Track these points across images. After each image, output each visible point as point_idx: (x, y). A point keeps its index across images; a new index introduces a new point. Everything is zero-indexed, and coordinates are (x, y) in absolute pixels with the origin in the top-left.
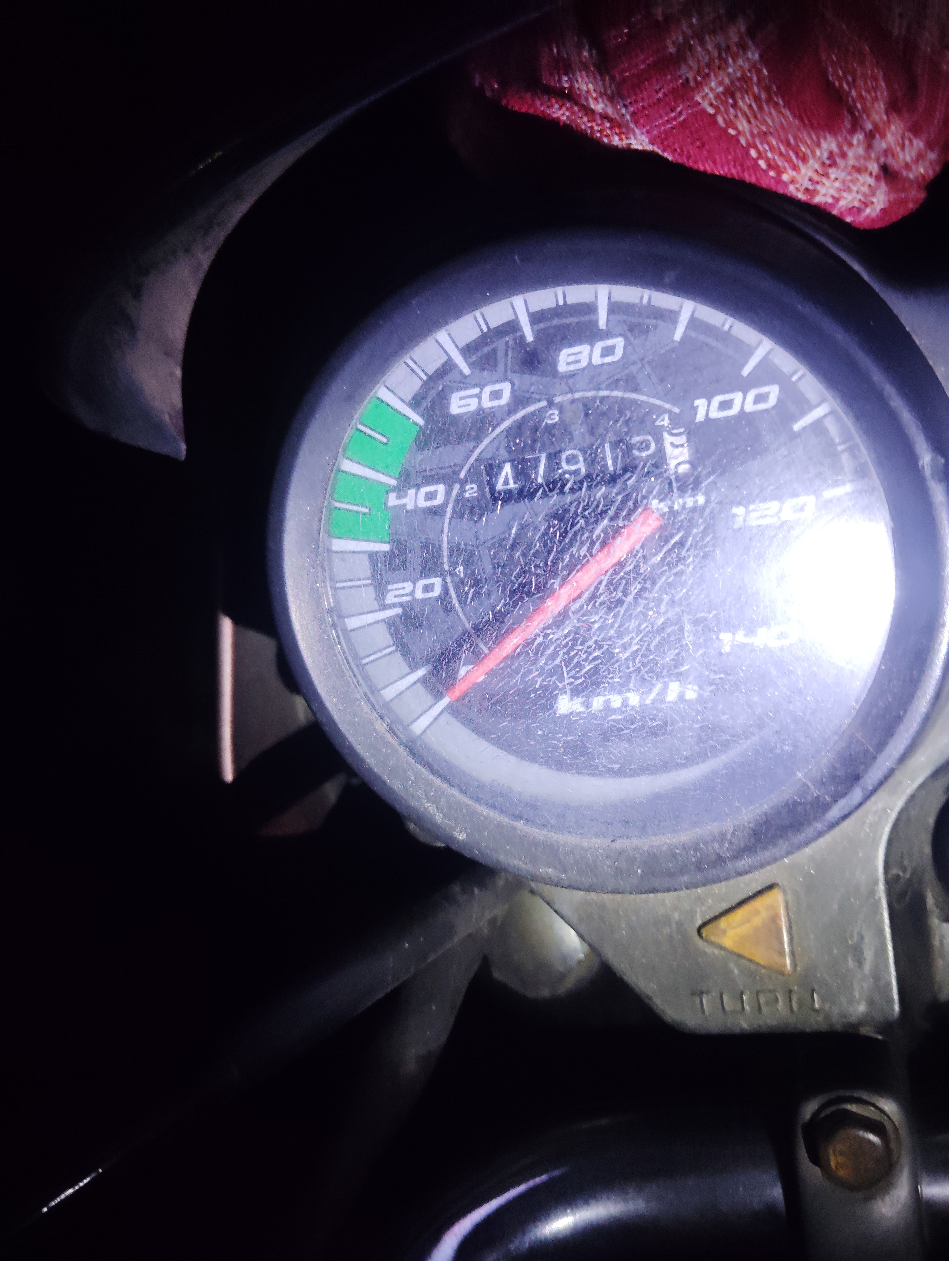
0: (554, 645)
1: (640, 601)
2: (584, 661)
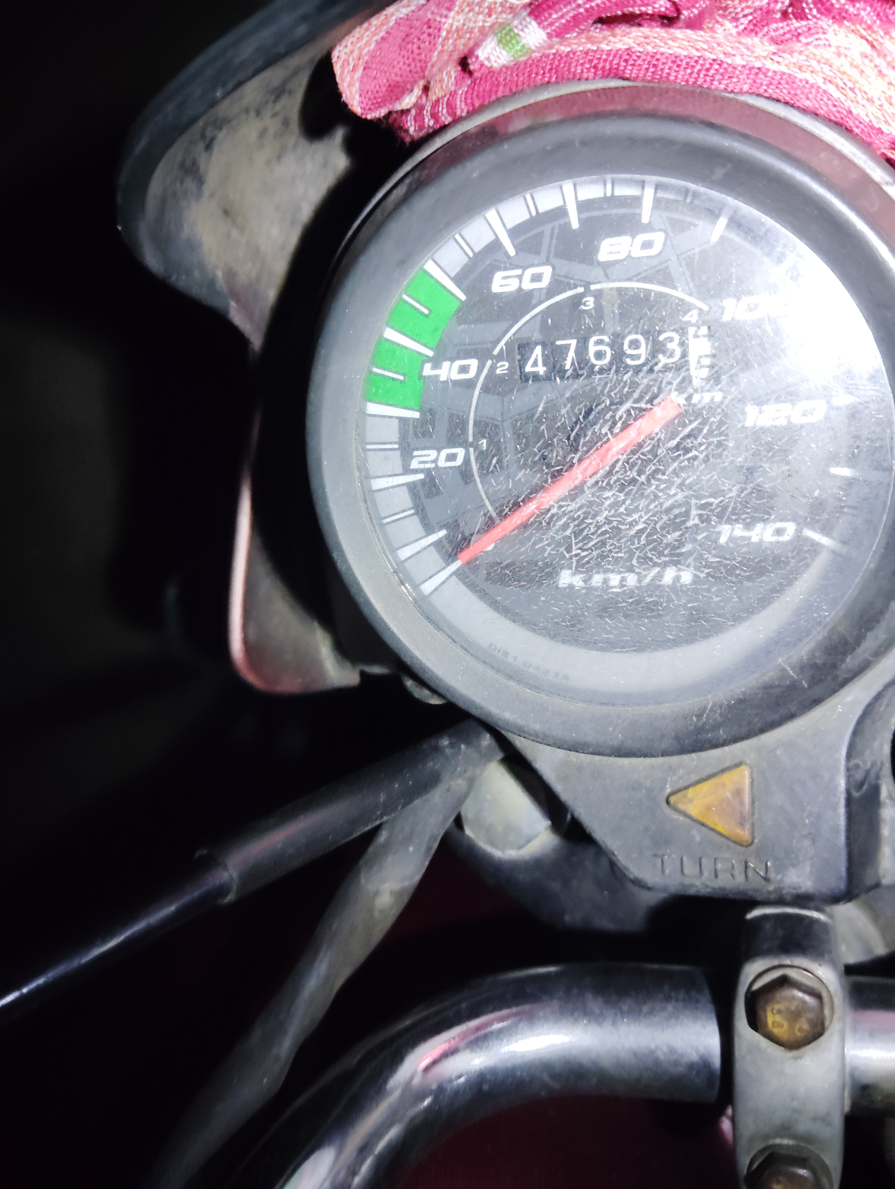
0: (566, 517)
1: (653, 481)
2: (593, 534)
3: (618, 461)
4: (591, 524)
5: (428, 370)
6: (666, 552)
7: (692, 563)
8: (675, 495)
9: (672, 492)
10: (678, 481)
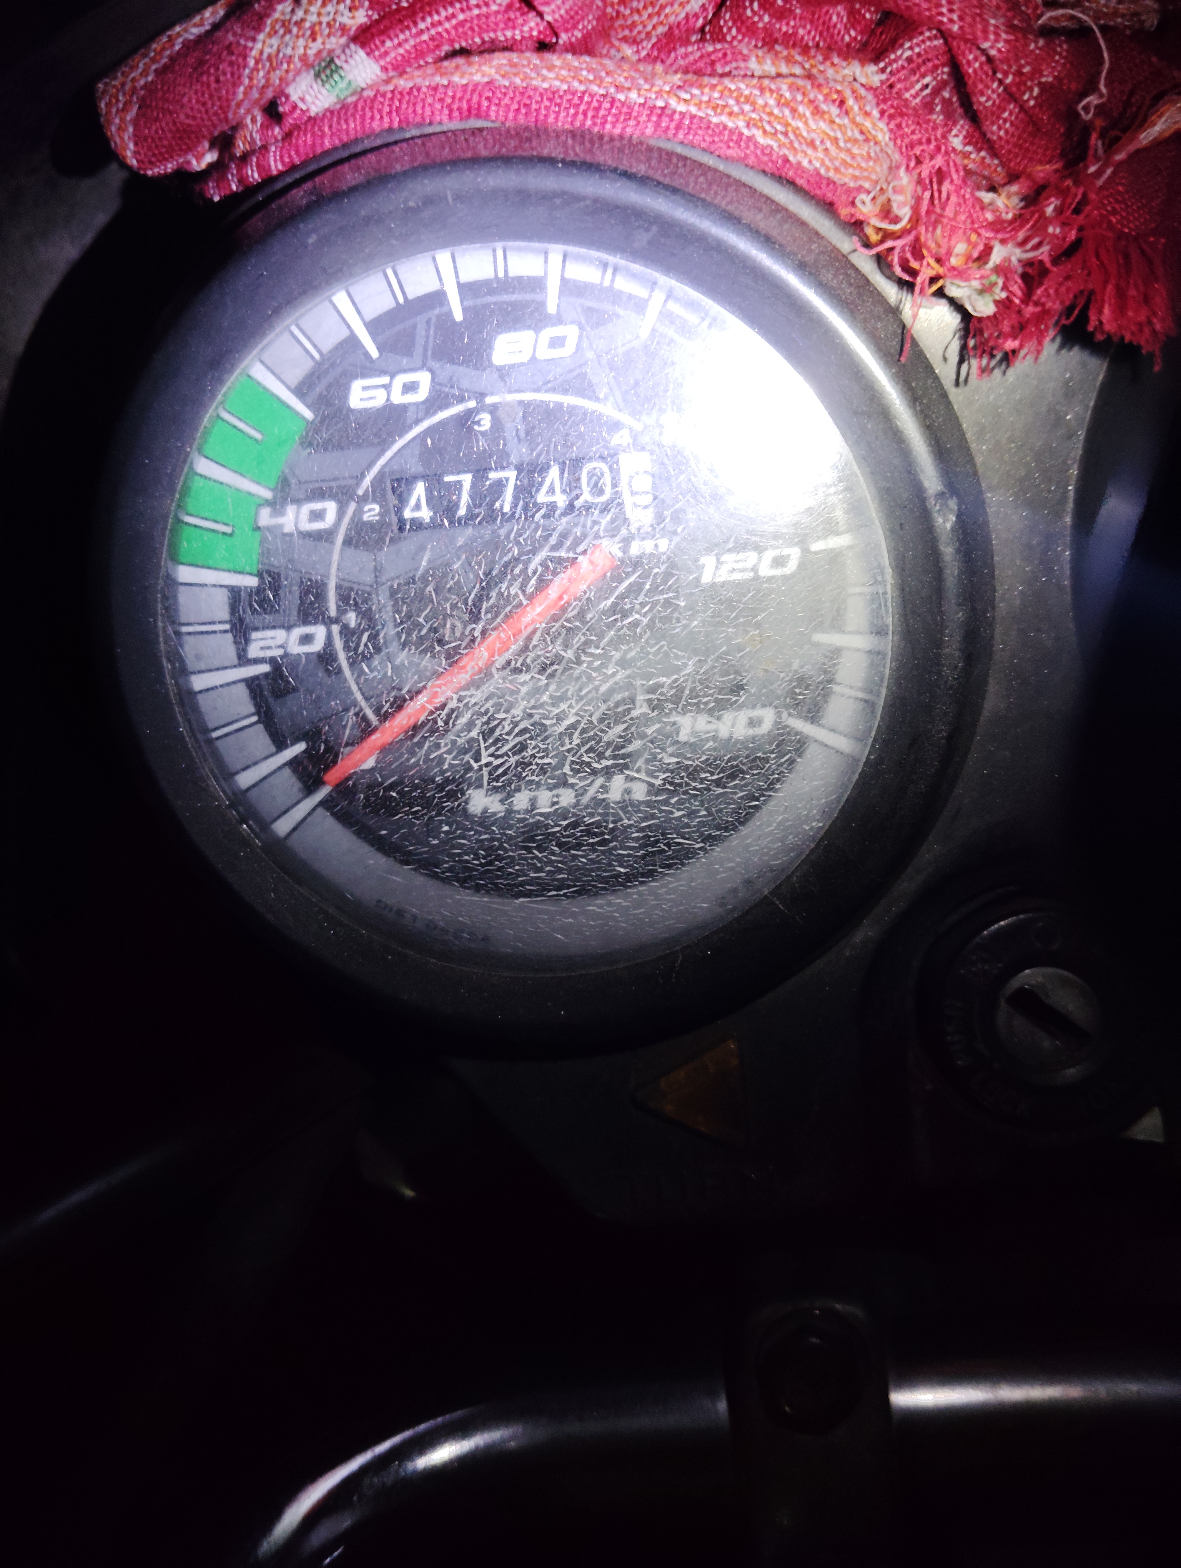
0: (470, 712)
1: (583, 658)
2: (508, 734)
3: (534, 631)
4: (504, 719)
5: (265, 518)
6: (608, 753)
7: (643, 767)
8: (614, 674)
9: (609, 671)
10: (616, 655)
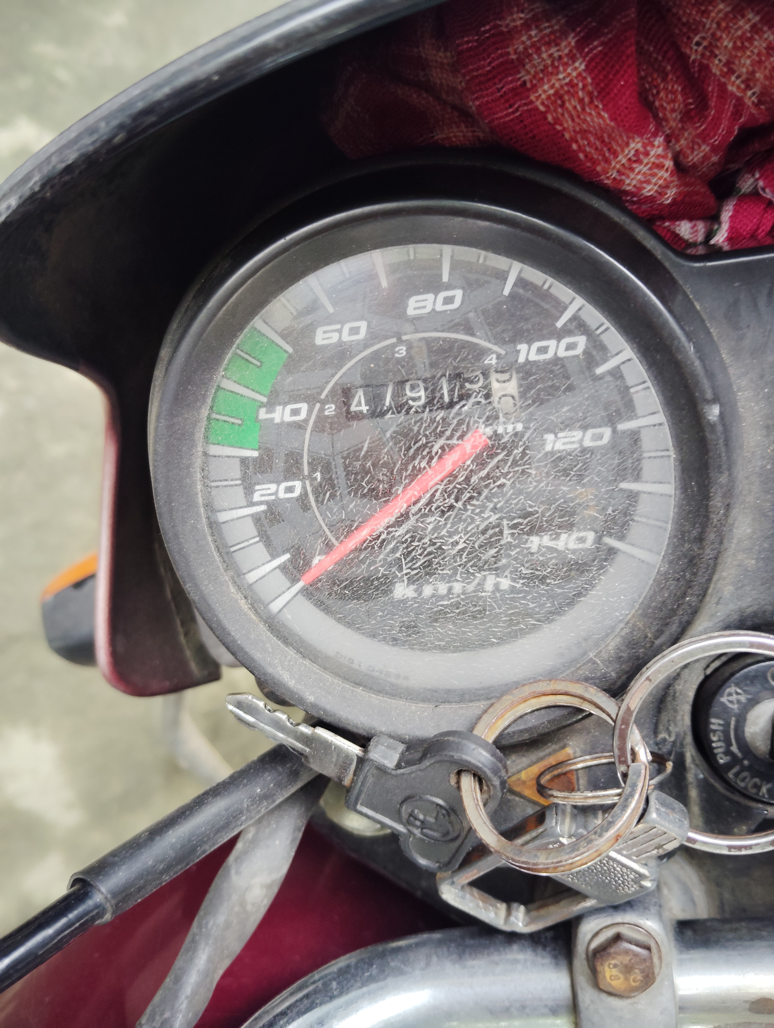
0: (395, 541)
1: (469, 507)
2: (420, 555)
3: (436, 491)
4: (418, 546)
5: (263, 414)
6: (486, 567)
7: (509, 576)
8: (489, 518)
9: (485, 515)
10: (491, 505)
